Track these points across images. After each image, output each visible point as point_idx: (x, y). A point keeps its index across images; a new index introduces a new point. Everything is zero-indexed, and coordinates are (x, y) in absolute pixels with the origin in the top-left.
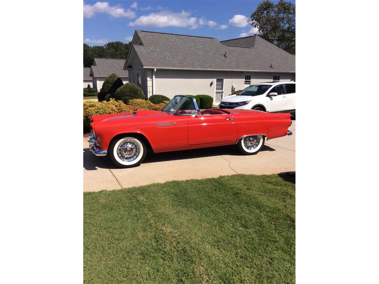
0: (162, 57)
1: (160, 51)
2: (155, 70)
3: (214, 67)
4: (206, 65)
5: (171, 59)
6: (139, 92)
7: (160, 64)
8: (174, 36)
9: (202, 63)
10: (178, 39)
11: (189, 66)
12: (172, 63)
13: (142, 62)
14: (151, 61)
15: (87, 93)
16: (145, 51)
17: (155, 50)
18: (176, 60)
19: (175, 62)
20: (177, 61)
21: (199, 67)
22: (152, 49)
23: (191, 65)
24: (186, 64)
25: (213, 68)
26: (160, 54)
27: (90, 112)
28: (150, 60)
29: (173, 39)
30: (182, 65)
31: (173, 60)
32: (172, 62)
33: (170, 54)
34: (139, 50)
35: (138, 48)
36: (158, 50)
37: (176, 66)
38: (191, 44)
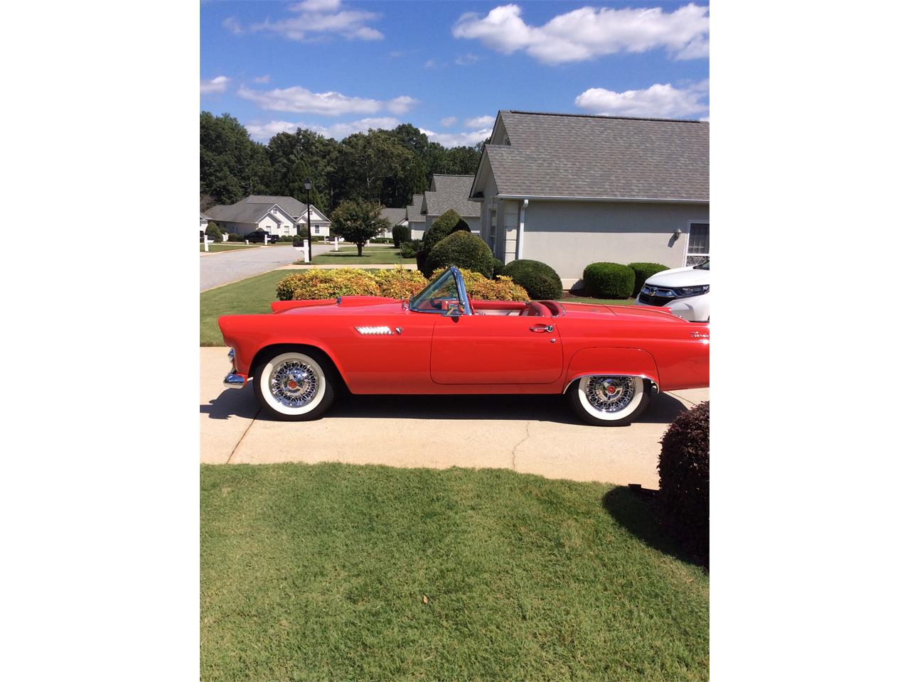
0: (550, 171)
1: (548, 156)
2: (526, 201)
3: (684, 195)
4: (664, 188)
5: (571, 177)
6: (480, 253)
7: (539, 188)
8: (590, 120)
9: (654, 185)
10: (602, 126)
11: (616, 193)
12: (571, 186)
13: (497, 184)
14: (519, 181)
15: (409, 250)
16: (510, 158)
17: (535, 156)
18: (582, 177)
19: (580, 183)
20: (587, 180)
21: (642, 194)
22: (528, 152)
23: (622, 190)
24: (607, 187)
25: (682, 197)
26: (547, 165)
27: (317, 292)
28: (518, 178)
29: (588, 127)
30: (596, 189)
31: (576, 177)
32: (572, 183)
33: (571, 163)
34: (497, 157)
35: (494, 154)
36: (544, 156)
37: (579, 192)
38: (632, 139)
